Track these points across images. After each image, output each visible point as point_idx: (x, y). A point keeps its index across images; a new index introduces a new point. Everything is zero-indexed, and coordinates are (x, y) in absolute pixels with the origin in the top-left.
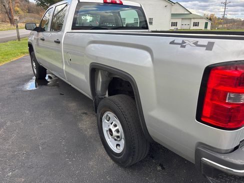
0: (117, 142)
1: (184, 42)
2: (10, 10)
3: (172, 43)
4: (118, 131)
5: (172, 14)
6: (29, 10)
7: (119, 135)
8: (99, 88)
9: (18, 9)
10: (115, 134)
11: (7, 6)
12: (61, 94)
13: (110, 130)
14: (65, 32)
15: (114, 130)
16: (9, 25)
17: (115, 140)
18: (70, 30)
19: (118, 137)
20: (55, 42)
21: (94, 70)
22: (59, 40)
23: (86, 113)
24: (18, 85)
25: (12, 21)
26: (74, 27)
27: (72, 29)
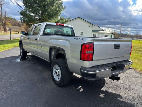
0: (58, 77)
1: (77, 38)
2: (5, 24)
3: (75, 39)
4: (59, 72)
5: (93, 30)
6: (15, 25)
7: (59, 73)
8: (52, 57)
9: (8, 23)
10: (58, 73)
11: (4, 22)
12: (34, 64)
13: (56, 72)
14: (40, 35)
15: (57, 71)
16: (3, 32)
17: (58, 76)
18: (42, 35)
19: (59, 74)
20: (35, 39)
21: (51, 49)
22: (37, 38)
23: (46, 71)
24: (13, 60)
25: (5, 30)
26: (44, 34)
27: (43, 34)
